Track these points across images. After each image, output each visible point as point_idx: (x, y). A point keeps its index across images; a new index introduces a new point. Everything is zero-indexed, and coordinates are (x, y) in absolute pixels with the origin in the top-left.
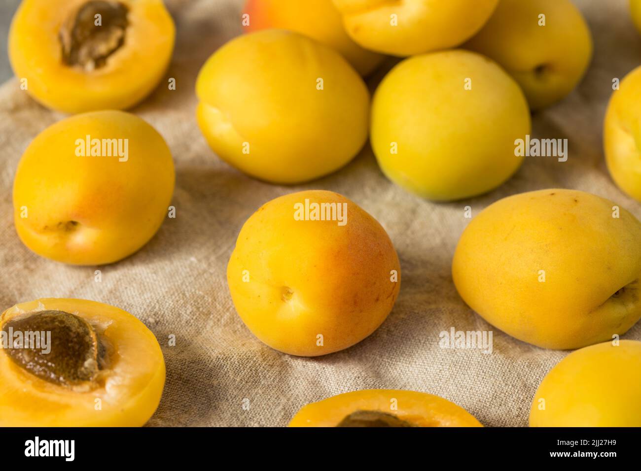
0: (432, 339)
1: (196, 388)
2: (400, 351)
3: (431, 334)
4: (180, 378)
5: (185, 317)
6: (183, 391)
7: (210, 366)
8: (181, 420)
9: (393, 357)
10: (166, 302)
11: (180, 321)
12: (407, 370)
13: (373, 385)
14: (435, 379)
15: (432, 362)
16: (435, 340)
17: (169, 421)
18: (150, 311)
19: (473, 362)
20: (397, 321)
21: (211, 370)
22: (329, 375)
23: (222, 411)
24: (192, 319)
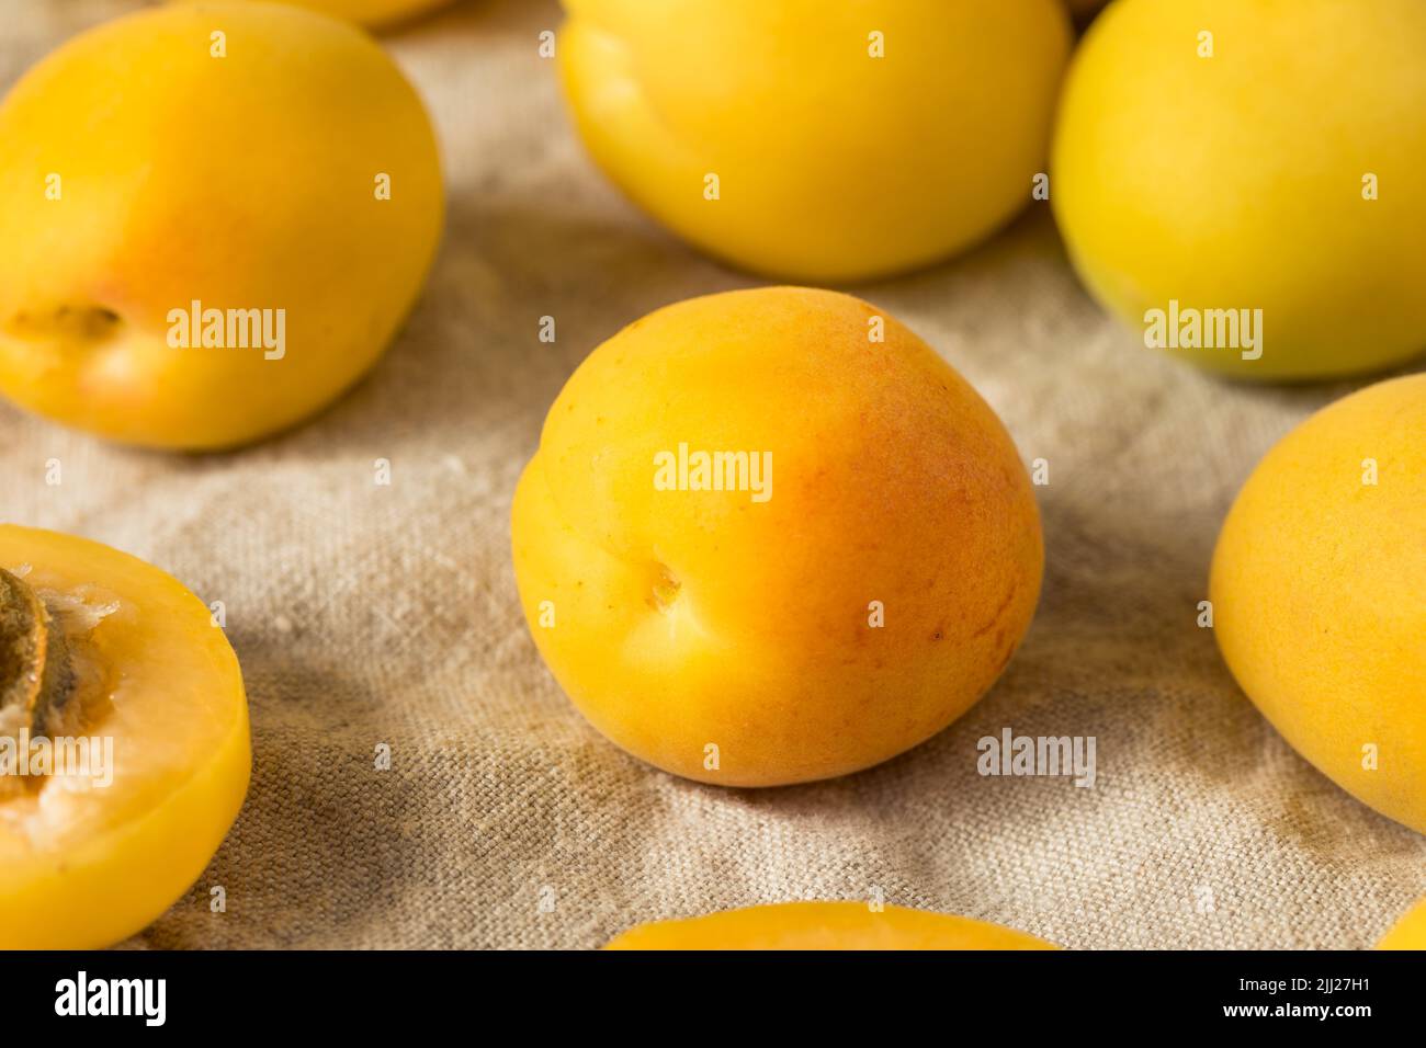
0: (1109, 780)
1: (348, 834)
2: (1009, 803)
3: (1110, 763)
4: (309, 802)
5: (387, 627)
6: (309, 841)
7: (408, 776)
8: (277, 925)
9: (985, 818)
10: (338, 576)
11: (370, 637)
12: (1018, 863)
13: (896, 893)
14: (1090, 900)
15: (1094, 847)
16: (1117, 783)
17: (242, 922)
18: (285, 598)
19: (1212, 862)
20: (1018, 714)
21: (408, 788)
22: (769, 846)
23: (408, 914)
24: (407, 634)
